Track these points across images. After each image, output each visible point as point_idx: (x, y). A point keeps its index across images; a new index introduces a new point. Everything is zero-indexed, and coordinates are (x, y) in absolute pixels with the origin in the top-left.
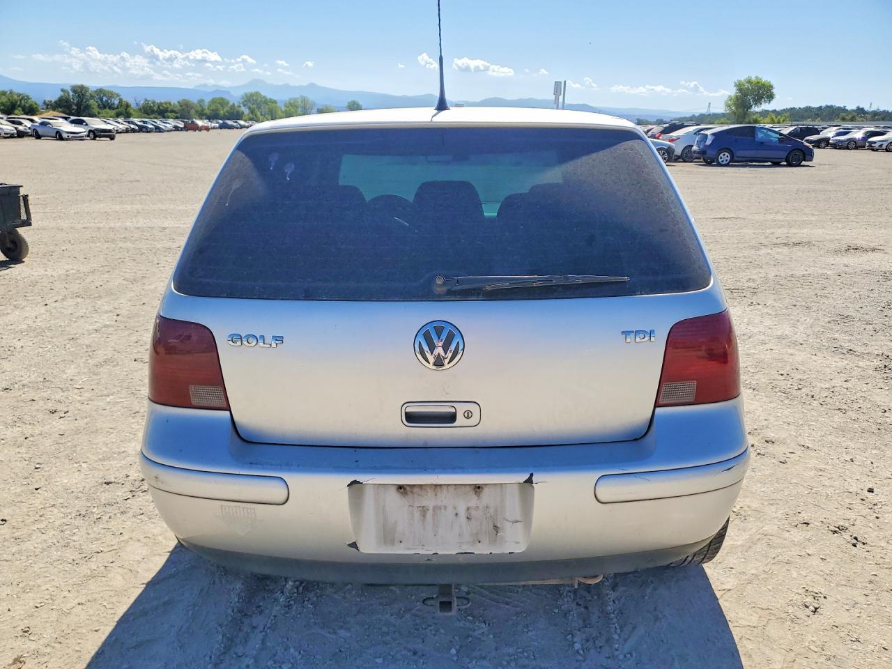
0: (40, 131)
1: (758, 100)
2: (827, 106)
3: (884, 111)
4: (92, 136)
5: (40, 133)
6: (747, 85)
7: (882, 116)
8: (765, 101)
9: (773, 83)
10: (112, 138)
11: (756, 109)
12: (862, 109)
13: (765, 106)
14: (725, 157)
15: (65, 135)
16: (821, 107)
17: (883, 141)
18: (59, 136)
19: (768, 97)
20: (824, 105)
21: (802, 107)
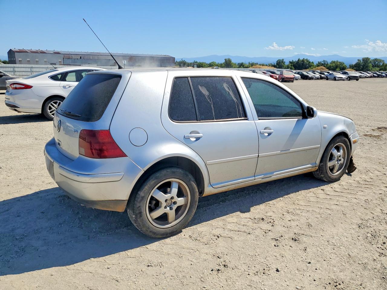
0: (329, 77)
4: (349, 79)
5: (328, 78)
10: (357, 80)
15: (337, 79)
18: (335, 79)
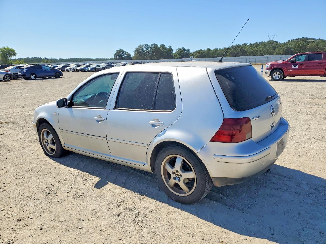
1: (10, 55)
2: (34, 58)
3: (54, 59)
6: (4, 50)
7: (54, 61)
8: (13, 56)
9: (14, 49)
11: (9, 58)
12: (47, 58)
13: (13, 58)
14: (33, 76)
16: (32, 58)
17: (70, 68)
19: (14, 54)
20: (33, 57)
21: (25, 58)
